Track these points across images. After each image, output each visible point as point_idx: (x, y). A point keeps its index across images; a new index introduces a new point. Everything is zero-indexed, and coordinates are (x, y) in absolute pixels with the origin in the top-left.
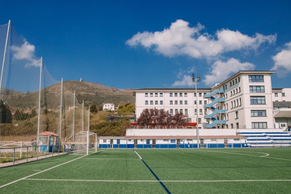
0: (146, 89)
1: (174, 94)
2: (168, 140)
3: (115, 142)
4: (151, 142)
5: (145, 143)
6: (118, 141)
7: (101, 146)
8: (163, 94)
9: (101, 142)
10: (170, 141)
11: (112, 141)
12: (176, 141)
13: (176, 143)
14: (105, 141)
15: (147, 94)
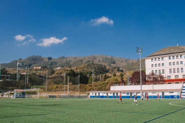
0: (152, 56)
1: (172, 57)
2: (125, 93)
3: (97, 95)
4: (115, 95)
5: (112, 95)
6: (99, 94)
7: (91, 97)
8: (164, 58)
9: (91, 94)
10: (126, 93)
11: (96, 93)
12: (130, 94)
13: (130, 95)
14: (93, 94)
15: (152, 59)
